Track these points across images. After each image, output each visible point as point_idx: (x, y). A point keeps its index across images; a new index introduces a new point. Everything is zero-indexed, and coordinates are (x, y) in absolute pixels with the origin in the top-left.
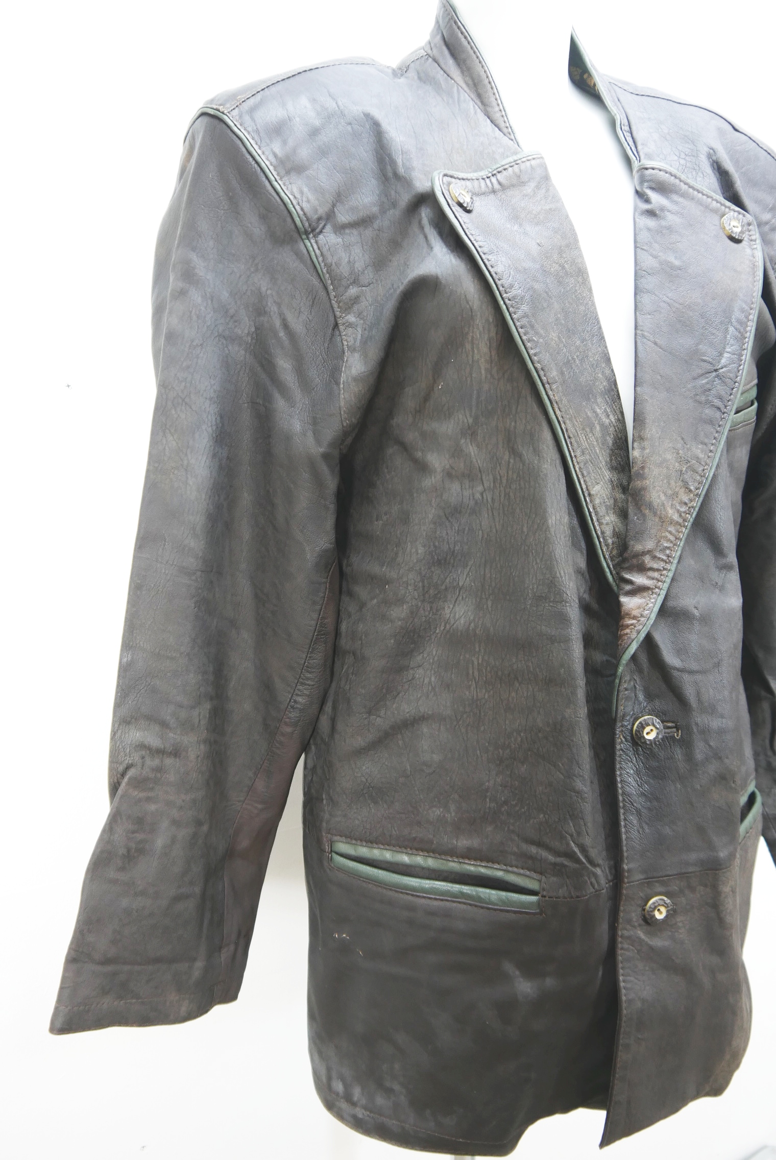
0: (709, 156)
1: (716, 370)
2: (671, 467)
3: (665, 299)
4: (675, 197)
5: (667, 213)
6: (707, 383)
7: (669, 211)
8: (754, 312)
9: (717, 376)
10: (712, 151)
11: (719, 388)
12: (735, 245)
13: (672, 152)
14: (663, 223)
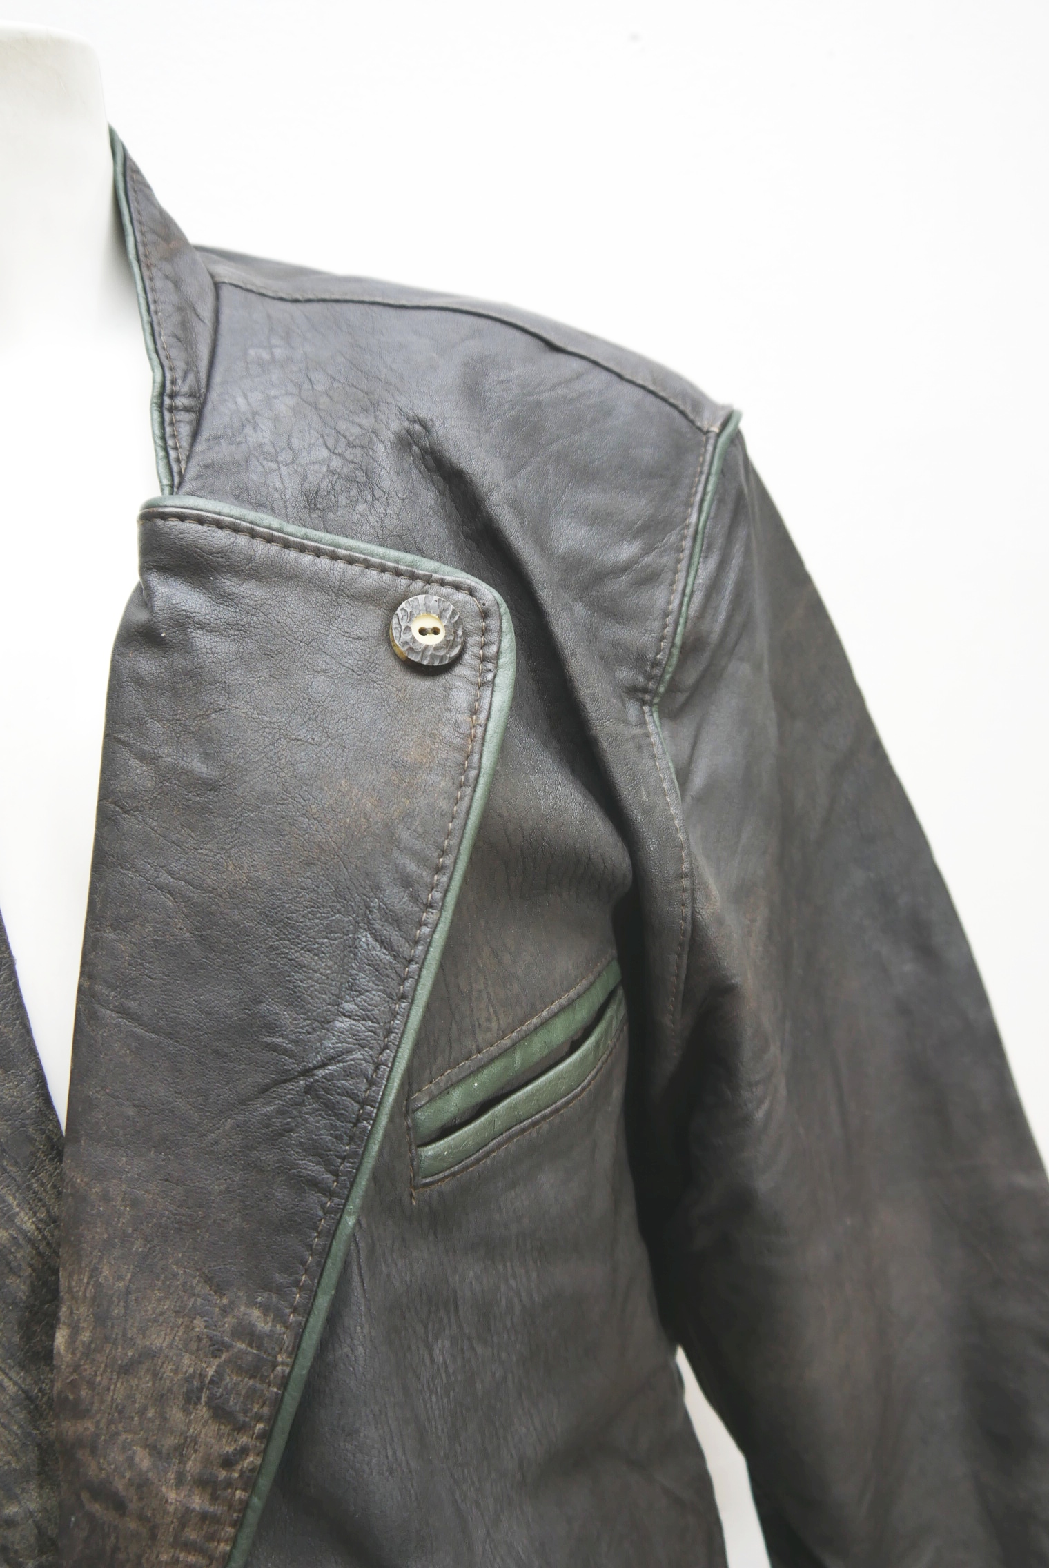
0: (405, 442)
1: (307, 1072)
2: (168, 1370)
3: (165, 878)
4: (229, 584)
5: (196, 634)
6: (281, 1112)
7: (202, 626)
8: (444, 879)
9: (308, 1089)
10: (417, 427)
11: (317, 1124)
12: (422, 685)
13: (321, 441)
14: (179, 661)
